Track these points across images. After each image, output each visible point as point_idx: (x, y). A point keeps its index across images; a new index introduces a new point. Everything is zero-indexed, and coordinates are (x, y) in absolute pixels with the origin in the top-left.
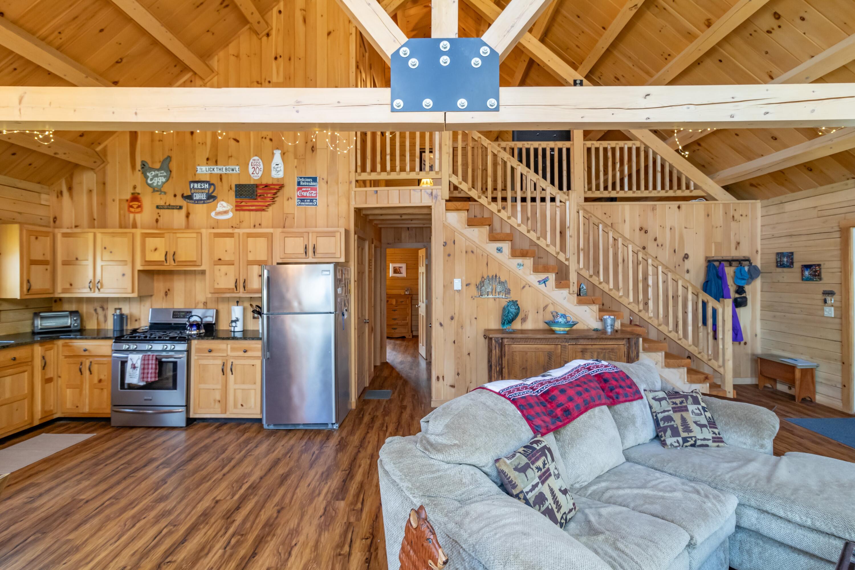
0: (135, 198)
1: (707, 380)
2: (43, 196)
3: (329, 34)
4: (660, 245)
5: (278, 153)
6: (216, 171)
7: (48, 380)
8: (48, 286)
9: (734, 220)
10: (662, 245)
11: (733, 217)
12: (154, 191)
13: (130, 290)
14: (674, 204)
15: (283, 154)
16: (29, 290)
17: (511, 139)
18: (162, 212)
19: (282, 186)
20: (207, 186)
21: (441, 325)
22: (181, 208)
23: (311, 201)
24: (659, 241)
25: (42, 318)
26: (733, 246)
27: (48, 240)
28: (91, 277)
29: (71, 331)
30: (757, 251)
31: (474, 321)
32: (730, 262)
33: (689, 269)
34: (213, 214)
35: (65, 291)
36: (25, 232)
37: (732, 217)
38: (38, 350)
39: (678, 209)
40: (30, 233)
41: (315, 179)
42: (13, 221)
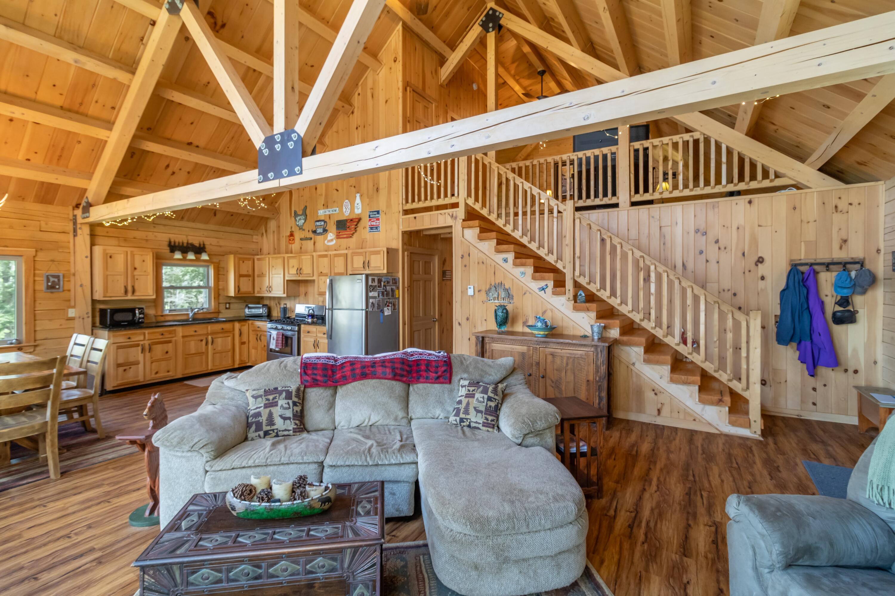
0: (292, 235)
1: (721, 403)
2: (255, 237)
3: (386, 101)
4: (722, 248)
5: (358, 195)
6: (327, 213)
7: (243, 343)
8: (250, 289)
9: (837, 212)
10: (725, 248)
11: (836, 207)
12: (300, 229)
13: (282, 292)
14: (742, 200)
15: (361, 196)
16: (239, 291)
17: (572, 150)
18: (303, 242)
19: (360, 220)
20: (323, 223)
21: (459, 324)
22: (311, 239)
23: (377, 228)
24: (722, 244)
25: (249, 308)
26: (836, 245)
27: (250, 263)
28: (267, 284)
29: (262, 316)
30: (878, 251)
31: (484, 322)
32: (828, 266)
33: (764, 275)
34: (326, 242)
35: (258, 292)
36: (236, 259)
37: (834, 206)
38: (237, 325)
39: (748, 205)
40: (240, 259)
41: (378, 212)
42: (230, 253)
